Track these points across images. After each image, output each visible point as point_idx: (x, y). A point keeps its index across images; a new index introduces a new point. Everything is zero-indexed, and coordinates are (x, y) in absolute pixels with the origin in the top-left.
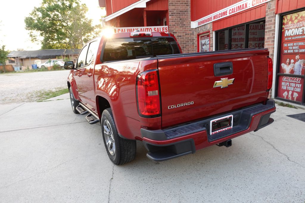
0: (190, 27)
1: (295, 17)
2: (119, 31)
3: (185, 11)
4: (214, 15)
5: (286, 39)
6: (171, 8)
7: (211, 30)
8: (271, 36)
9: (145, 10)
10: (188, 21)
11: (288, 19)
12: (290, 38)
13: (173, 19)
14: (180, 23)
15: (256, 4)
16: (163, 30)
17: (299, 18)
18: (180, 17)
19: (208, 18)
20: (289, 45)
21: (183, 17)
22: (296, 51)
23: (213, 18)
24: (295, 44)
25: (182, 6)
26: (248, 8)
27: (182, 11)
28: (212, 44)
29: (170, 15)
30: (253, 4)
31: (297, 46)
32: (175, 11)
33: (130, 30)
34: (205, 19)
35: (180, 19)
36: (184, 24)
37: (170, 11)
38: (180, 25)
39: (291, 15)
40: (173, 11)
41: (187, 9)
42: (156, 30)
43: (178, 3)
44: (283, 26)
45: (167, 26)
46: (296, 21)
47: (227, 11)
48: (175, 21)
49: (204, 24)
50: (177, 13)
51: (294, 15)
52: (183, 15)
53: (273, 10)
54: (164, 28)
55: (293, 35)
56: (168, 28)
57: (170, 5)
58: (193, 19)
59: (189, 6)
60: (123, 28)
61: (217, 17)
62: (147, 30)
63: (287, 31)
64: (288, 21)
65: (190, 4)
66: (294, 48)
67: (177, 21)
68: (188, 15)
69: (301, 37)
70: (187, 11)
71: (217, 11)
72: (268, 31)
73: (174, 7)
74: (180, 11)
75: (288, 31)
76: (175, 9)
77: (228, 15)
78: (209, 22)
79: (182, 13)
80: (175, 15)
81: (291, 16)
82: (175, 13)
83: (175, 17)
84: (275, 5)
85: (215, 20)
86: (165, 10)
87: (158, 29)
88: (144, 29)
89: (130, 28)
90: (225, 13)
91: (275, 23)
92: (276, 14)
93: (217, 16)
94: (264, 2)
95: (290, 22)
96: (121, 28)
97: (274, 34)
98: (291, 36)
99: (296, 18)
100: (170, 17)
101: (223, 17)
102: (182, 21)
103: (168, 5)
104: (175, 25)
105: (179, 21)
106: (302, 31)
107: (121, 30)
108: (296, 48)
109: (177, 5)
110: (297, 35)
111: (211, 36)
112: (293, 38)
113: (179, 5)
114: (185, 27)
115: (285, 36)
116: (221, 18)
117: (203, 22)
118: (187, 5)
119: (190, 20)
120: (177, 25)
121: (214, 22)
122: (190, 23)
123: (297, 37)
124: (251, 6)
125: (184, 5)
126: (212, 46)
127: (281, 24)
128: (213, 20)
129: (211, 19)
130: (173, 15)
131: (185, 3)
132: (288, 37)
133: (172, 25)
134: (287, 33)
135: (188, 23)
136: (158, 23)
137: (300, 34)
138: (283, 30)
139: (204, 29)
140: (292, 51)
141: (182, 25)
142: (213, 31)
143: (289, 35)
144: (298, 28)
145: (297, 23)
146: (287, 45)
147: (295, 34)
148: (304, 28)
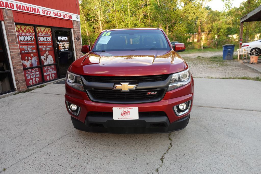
5: (21, 43)
12: (24, 42)
17: (26, 29)
20: (24, 47)
22: (31, 51)
24: (28, 47)
31: (30, 48)
39: (20, 26)
46: (25, 31)
51: (23, 27)
53: (11, 17)
55: (25, 40)
63: (20, 37)
64: (19, 30)
66: (28, 49)
69: (31, 42)
72: (10, 34)
91: (15, 29)
92: (15, 22)
95: (21, 31)
99: (25, 29)
106: (31, 39)
108: (30, 49)
112: (26, 43)
115: (20, 40)
123: (28, 42)
140: (27, 51)
143: (23, 40)
144: (28, 36)
145: (26, 33)
146: (23, 47)
147: (27, 40)
148: (32, 37)
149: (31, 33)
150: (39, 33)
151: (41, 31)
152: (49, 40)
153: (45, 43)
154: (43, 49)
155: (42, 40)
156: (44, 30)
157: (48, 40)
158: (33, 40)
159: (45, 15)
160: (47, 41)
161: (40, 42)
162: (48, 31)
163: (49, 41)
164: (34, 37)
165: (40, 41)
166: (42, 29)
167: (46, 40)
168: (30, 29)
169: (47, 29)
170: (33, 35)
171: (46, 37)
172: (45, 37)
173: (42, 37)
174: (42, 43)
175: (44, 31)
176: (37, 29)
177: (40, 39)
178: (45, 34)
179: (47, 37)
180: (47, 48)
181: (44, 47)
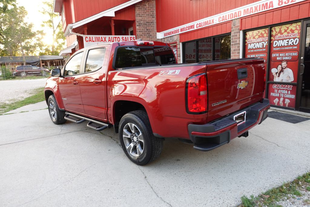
0: (156, 37)
1: (256, 33)
2: (87, 38)
3: (151, 23)
4: (181, 28)
5: (249, 51)
6: (138, 19)
7: (178, 42)
8: (237, 48)
9: (112, 19)
10: (154, 32)
11: (250, 35)
12: (252, 51)
13: (140, 30)
14: (147, 33)
15: (222, 21)
16: (131, 39)
17: (259, 34)
18: (146, 28)
19: (174, 30)
21: (148, 28)
23: (180, 30)
24: (257, 56)
25: (148, 17)
26: (215, 23)
27: (148, 23)
28: (180, 54)
29: (138, 26)
30: (220, 21)
32: (142, 22)
33: (98, 38)
34: (172, 31)
35: (147, 30)
36: (151, 34)
37: (137, 22)
38: (147, 35)
39: (253, 31)
40: (140, 22)
41: (153, 21)
42: (124, 39)
43: (145, 15)
44: (246, 41)
45: (134, 36)
47: (194, 25)
48: (142, 32)
49: (171, 35)
50: (144, 24)
52: (149, 26)
53: (238, 26)
54: (131, 37)
55: (255, 48)
56: (135, 37)
57: (137, 16)
58: (159, 30)
59: (155, 18)
60: (91, 36)
61: (184, 30)
62: (115, 39)
63: (249, 45)
64: (250, 37)
65: (156, 16)
67: (144, 32)
68: (153, 26)
69: (261, 50)
70: (153, 23)
71: (184, 24)
72: (234, 44)
73: (141, 18)
74: (147, 22)
75: (251, 45)
76: (142, 20)
77: (195, 28)
78: (176, 34)
79: (148, 24)
80: (142, 26)
81: (253, 33)
82: (142, 24)
83: (142, 28)
84: (239, 23)
85: (182, 32)
86: (132, 20)
87: (126, 38)
88: (112, 37)
89: (98, 36)
90: (192, 27)
91: (239, 38)
92: (240, 30)
93: (184, 28)
94: (230, 20)
95: (252, 38)
96: (88, 36)
97: (239, 46)
98: (253, 49)
99: (257, 35)
100: (137, 27)
101: (190, 30)
102: (148, 32)
103: (135, 16)
104: (142, 35)
105: (146, 32)
106: (262, 45)
107: (89, 38)
109: (143, 17)
110: (258, 48)
111: (178, 46)
112: (255, 51)
113: (145, 17)
114: (152, 37)
115: (248, 49)
116: (188, 31)
117: (169, 34)
118: (153, 17)
119: (156, 31)
120: (144, 35)
121: (180, 34)
122: (156, 34)
123: (258, 50)
124: (218, 22)
125: (150, 17)
126: (180, 56)
127: (245, 39)
128: (180, 33)
129: (178, 31)
130: (140, 26)
131: (151, 15)
132: (250, 49)
133: (140, 35)
134: (250, 47)
135: (154, 34)
136: (123, 32)
137: (261, 47)
138: (246, 44)
139: (171, 40)
141: (148, 35)
142: (180, 42)
143: (252, 48)
144: (258, 43)
145: (258, 38)
146: (250, 56)
147: (257, 48)
148: (264, 42)
149: (264, 37)
150: (276, 35)
151: (280, 32)
152: (293, 43)
153: (283, 48)
154: (278, 59)
155: (278, 46)
156: (286, 29)
157: (290, 43)
158: (264, 47)
159: (284, 5)
160: (288, 46)
161: (274, 49)
162: (294, 29)
163: (294, 45)
164: (267, 42)
165: (275, 47)
166: (284, 28)
167: (288, 44)
168: (263, 32)
169: (294, 25)
170: (267, 39)
171: (288, 40)
172: (285, 39)
173: (279, 41)
174: (278, 49)
175: (285, 31)
176: (275, 29)
177: (275, 44)
178: (288, 35)
179: (290, 39)
180: (286, 56)
181: (281, 55)
